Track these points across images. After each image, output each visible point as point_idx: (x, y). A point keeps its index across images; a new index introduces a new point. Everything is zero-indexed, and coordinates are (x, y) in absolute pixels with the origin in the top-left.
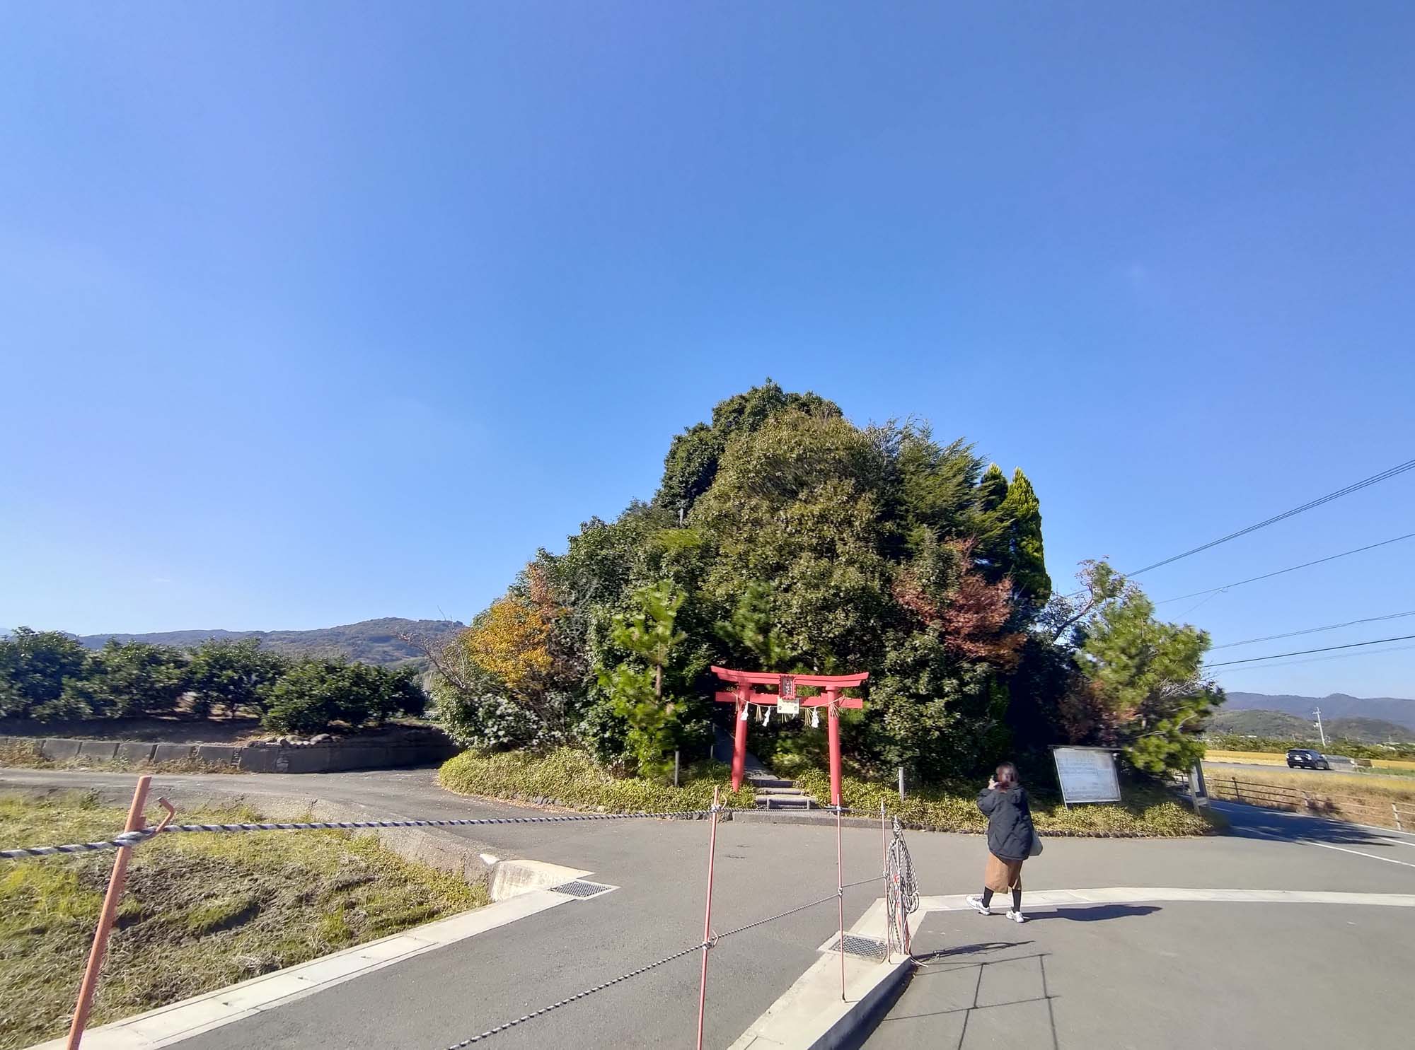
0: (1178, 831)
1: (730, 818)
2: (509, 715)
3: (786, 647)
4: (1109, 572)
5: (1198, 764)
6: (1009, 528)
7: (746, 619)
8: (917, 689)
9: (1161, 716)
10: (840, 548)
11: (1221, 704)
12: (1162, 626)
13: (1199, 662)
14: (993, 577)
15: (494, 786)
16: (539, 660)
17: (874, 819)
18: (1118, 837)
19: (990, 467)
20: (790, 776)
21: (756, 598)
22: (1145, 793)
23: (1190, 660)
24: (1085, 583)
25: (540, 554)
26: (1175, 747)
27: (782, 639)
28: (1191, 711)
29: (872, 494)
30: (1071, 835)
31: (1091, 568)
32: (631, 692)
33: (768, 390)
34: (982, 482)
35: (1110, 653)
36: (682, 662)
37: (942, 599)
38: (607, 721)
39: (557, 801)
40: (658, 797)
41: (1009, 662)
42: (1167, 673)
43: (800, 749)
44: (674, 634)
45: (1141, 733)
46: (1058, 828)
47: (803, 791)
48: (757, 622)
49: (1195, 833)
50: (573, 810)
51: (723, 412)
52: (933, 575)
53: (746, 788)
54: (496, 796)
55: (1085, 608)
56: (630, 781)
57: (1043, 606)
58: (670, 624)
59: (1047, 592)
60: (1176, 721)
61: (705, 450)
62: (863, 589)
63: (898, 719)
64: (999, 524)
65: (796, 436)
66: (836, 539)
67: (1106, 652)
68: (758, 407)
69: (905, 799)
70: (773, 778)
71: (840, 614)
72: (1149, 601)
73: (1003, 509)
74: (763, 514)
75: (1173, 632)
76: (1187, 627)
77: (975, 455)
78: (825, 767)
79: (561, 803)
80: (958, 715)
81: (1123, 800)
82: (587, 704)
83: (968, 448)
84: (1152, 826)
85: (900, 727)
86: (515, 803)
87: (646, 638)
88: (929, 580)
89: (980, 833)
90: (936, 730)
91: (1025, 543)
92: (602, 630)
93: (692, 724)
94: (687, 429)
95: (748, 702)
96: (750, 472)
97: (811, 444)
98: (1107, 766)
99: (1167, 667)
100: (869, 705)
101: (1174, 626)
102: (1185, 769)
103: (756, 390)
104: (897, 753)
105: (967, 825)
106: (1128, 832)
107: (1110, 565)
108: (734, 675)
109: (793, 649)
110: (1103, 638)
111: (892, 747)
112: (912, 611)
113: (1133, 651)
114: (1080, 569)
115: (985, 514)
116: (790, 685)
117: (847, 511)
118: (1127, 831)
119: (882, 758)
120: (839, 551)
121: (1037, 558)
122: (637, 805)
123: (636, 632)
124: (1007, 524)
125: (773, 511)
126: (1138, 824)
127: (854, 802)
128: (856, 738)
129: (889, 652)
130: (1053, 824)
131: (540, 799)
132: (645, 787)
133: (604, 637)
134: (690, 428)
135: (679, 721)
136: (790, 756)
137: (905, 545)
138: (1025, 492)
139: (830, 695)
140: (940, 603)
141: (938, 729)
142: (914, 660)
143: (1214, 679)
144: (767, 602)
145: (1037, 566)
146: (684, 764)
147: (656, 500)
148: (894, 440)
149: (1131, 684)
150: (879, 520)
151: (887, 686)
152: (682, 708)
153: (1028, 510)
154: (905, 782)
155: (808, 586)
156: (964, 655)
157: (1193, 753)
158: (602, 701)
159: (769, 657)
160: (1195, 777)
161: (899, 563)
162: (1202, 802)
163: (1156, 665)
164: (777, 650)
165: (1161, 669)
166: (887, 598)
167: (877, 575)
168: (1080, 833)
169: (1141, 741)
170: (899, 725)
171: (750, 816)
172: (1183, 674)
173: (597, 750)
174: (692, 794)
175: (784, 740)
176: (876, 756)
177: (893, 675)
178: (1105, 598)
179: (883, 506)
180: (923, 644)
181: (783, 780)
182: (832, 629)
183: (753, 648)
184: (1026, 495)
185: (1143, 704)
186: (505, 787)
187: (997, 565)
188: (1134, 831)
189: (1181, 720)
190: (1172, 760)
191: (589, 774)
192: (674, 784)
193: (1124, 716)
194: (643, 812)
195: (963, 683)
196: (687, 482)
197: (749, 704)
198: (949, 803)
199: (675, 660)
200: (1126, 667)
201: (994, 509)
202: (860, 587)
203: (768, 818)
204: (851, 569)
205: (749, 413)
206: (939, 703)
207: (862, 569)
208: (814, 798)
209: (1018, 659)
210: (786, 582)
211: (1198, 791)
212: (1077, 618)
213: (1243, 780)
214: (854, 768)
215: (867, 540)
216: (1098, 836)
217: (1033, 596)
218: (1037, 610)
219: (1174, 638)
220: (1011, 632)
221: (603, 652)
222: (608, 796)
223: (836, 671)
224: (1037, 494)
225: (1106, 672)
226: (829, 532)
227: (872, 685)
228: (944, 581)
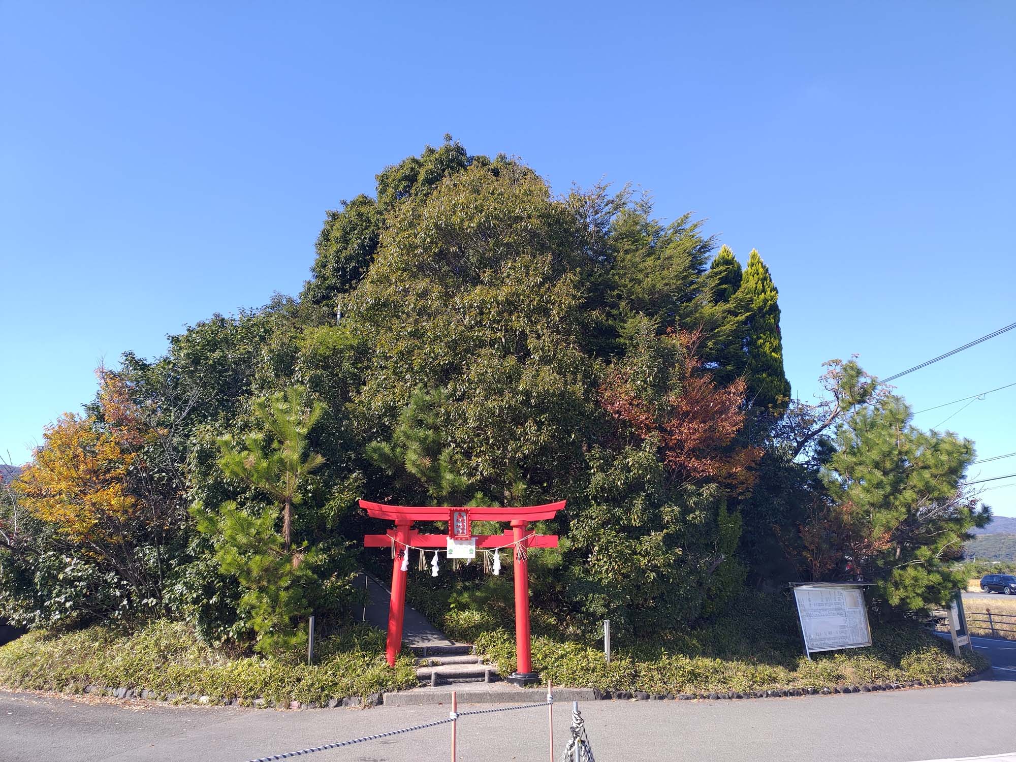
0: (938, 680)
1: (380, 702)
2: (80, 579)
3: (462, 472)
4: (859, 373)
5: (958, 597)
6: (745, 323)
7: (408, 437)
8: (629, 520)
9: (918, 542)
10: (531, 343)
11: (986, 526)
12: (921, 434)
13: (963, 477)
14: (724, 380)
15: (59, 679)
16: (113, 503)
17: (572, 689)
18: (869, 691)
19: (722, 250)
20: (466, 640)
21: (421, 410)
22: (899, 635)
23: (954, 473)
24: (829, 387)
25: (126, 360)
26: (935, 578)
27: (456, 462)
28: (953, 535)
29: (575, 275)
30: (815, 692)
31: (838, 369)
32: (242, 539)
33: (448, 150)
34: (712, 268)
35: (861, 468)
36: (320, 499)
37: (661, 405)
38: (213, 581)
39: (145, 693)
40: (282, 681)
41: (742, 483)
42: (925, 491)
43: (480, 605)
44: (304, 457)
45: (895, 563)
46: (799, 685)
47: (481, 658)
48: (423, 441)
49: (956, 680)
50: (165, 704)
51: (390, 180)
52: (650, 375)
53: (403, 661)
54: (61, 691)
55: (829, 418)
56: (246, 661)
57: (782, 418)
58: (300, 445)
59: (787, 399)
60: (936, 548)
61: (366, 228)
62: (562, 395)
63: (605, 559)
64: (733, 318)
65: (476, 200)
66: (527, 331)
67: (856, 467)
68: (434, 172)
69: (612, 661)
70: (446, 644)
71: (531, 427)
72: (907, 405)
73: (736, 299)
74: (434, 303)
75: (934, 441)
76: (950, 435)
77: (703, 234)
78: (510, 626)
79: (151, 695)
80: (679, 551)
81: (874, 644)
82: (188, 560)
83: (696, 226)
84: (907, 674)
85: (607, 569)
86: (86, 699)
87: (265, 464)
88: (645, 381)
89: (705, 698)
90: (652, 571)
91: (762, 341)
92: (206, 457)
93: (334, 579)
94: (344, 203)
95: (407, 546)
96: (416, 247)
97: (495, 209)
98: (856, 605)
99: (927, 482)
100: (568, 543)
101: (935, 433)
102: (944, 604)
103: (432, 151)
104: (602, 602)
105: (689, 689)
106: (880, 684)
107: (861, 364)
108: (392, 512)
109: (470, 475)
110: (853, 451)
111: (597, 596)
112: (624, 422)
113: (888, 465)
114: (824, 371)
115: (715, 305)
116: (463, 521)
117: (542, 297)
118: (879, 682)
119: (584, 609)
120: (531, 347)
121: (775, 360)
122: (253, 692)
123: (252, 459)
124: (741, 318)
125: (447, 297)
126: (892, 673)
127: (546, 668)
128: (552, 586)
129: (594, 474)
130: (794, 680)
131: (122, 691)
132: (265, 667)
133: (210, 467)
134: (348, 202)
135: (316, 576)
136: (466, 614)
137: (617, 340)
138: (762, 280)
139: (516, 531)
140: (659, 409)
141: (655, 568)
142: (625, 483)
143: (977, 497)
144: (437, 415)
145: (776, 370)
146: (322, 632)
147: (306, 295)
148: (604, 210)
149: (886, 504)
150: (583, 307)
151: (591, 518)
152: (320, 559)
153: (765, 301)
154: (612, 637)
155: (490, 392)
156: (688, 477)
157: (955, 584)
158: (207, 554)
159: (439, 487)
160: (955, 612)
161: (608, 363)
162: (960, 642)
163: (914, 480)
164: (449, 476)
165: (920, 485)
166: (592, 406)
167: (579, 377)
168: (825, 689)
169: (896, 572)
170: (607, 567)
171: (406, 696)
172: (946, 489)
173: (201, 621)
174: (330, 672)
175: (460, 593)
176: (576, 608)
177: (599, 504)
178: (854, 404)
179: (589, 290)
180: (637, 463)
181: (458, 645)
182: (521, 446)
183: (419, 475)
184: (763, 283)
185: (897, 529)
186: (74, 678)
187: (729, 368)
188: (888, 682)
189: (941, 547)
190: (932, 594)
191: (191, 655)
192: (306, 661)
193: (876, 544)
194: (262, 701)
195: (686, 510)
196: (344, 269)
197: (409, 549)
198: (668, 661)
199: (310, 495)
200: (879, 485)
201: (726, 301)
202: (558, 392)
203: (430, 699)
204: (546, 368)
205: (423, 181)
206: (657, 537)
207: (561, 371)
208: (495, 667)
209: (752, 480)
210: (461, 388)
211: (959, 628)
212: (820, 430)
213: (996, 612)
214: (550, 624)
215: (568, 333)
216: (847, 691)
217: (770, 405)
218: (775, 421)
219: (936, 448)
220: (745, 446)
221: (208, 486)
222: (213, 682)
223: (526, 500)
224: (775, 283)
225: (857, 493)
226: (518, 322)
227: (573, 517)
228: (664, 383)
